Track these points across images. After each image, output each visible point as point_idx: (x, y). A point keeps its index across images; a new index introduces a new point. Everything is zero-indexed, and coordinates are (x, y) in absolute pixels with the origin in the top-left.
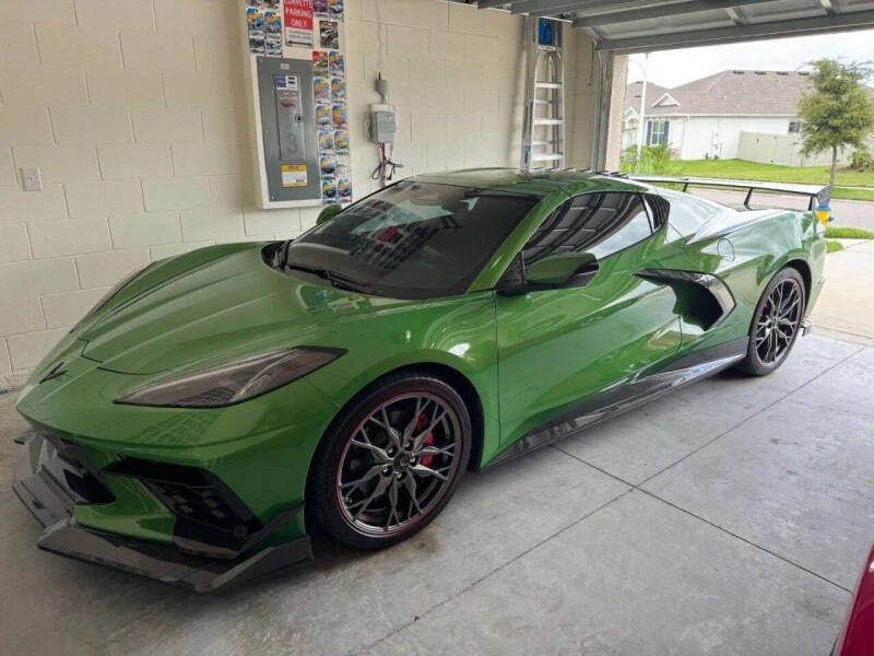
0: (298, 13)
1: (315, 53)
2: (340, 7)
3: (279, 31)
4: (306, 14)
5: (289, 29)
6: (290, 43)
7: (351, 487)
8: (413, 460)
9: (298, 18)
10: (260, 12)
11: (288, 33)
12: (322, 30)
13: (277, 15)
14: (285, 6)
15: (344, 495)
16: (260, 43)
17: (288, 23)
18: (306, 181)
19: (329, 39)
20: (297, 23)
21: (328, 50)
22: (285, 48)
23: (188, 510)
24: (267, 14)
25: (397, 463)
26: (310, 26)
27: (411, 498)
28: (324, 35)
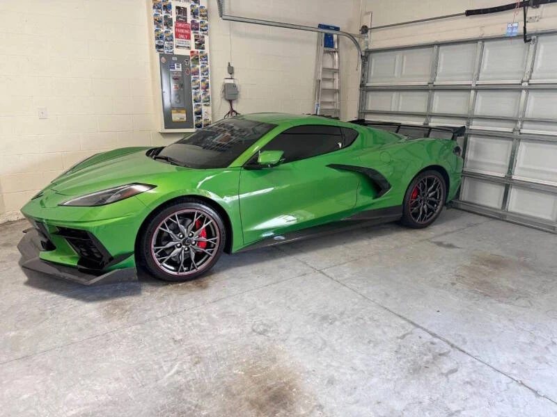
0: (182, 31)
1: (192, 52)
2: (206, 28)
3: (172, 40)
4: (187, 32)
5: (177, 39)
6: (177, 47)
7: (159, 249)
8: (194, 243)
9: (182, 34)
10: (162, 31)
11: (176, 41)
12: (196, 40)
13: (171, 32)
14: (176, 27)
15: (155, 252)
16: (162, 47)
17: (177, 37)
18: (185, 119)
19: (200, 45)
20: (182, 36)
21: (199, 51)
22: (175, 49)
23: (86, 254)
24: (166, 32)
25: (184, 242)
26: (189, 38)
27: (192, 261)
28: (197, 42)
